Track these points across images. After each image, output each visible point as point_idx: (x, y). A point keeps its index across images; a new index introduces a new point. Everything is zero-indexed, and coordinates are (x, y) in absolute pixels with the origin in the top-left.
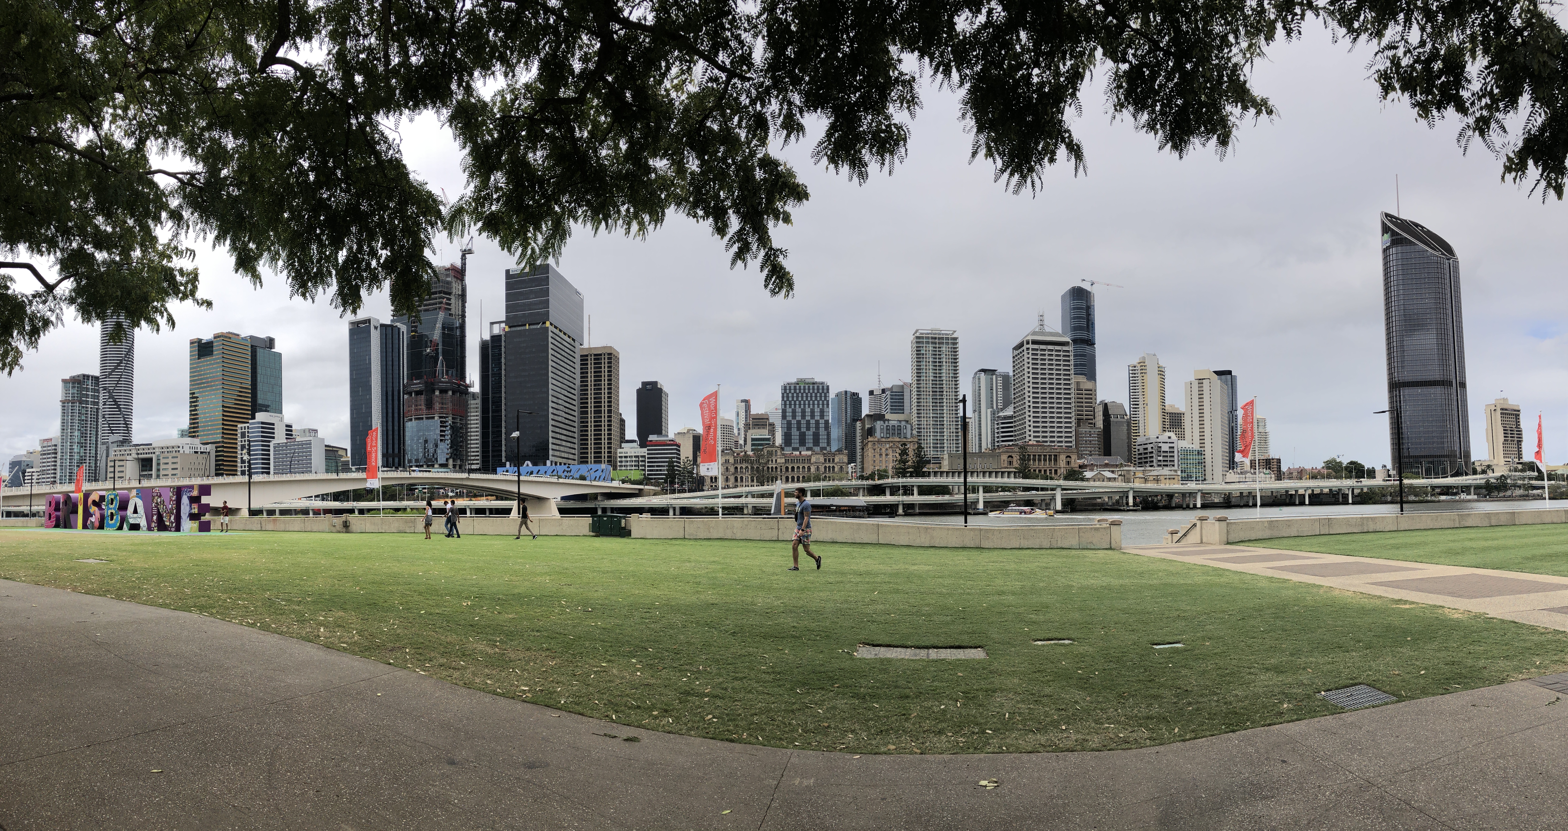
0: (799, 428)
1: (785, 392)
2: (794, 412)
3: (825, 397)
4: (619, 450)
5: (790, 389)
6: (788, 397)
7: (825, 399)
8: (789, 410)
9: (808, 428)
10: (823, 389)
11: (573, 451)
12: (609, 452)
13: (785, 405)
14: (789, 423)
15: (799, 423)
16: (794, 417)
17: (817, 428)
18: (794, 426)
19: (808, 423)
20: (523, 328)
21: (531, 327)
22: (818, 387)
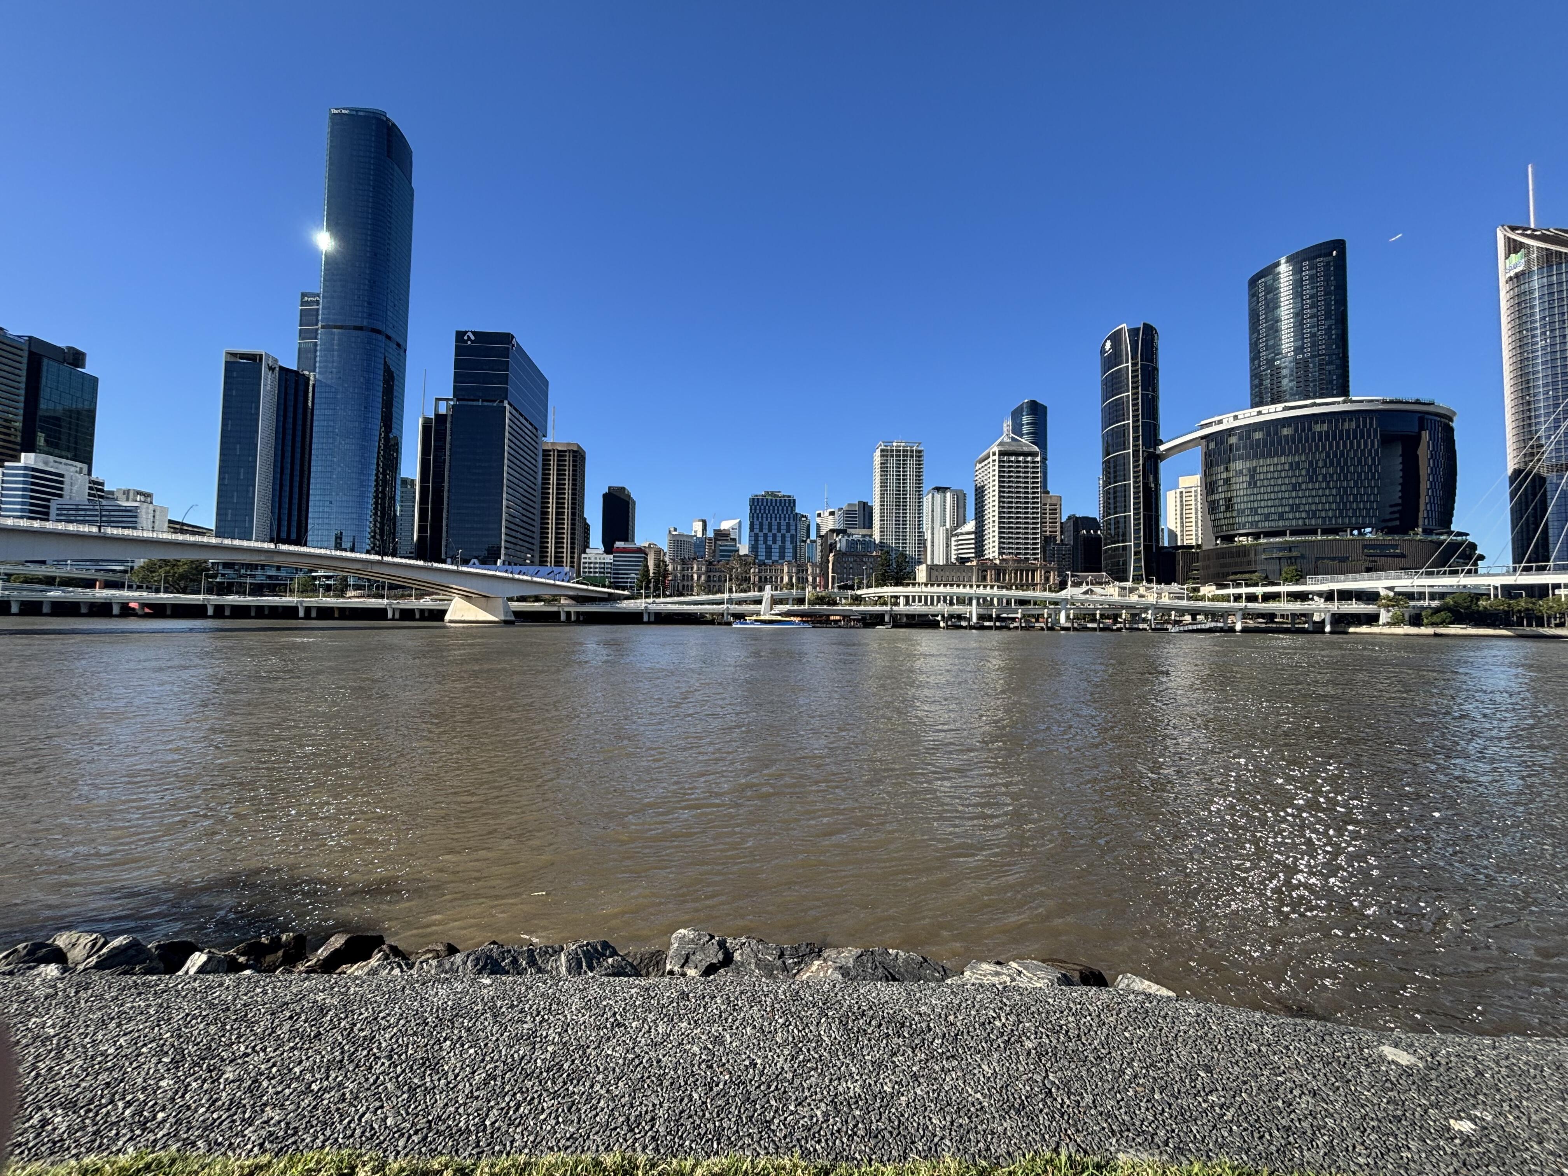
1: (753, 504)
2: (761, 524)
3: (792, 510)
4: (583, 556)
5: (758, 502)
6: (756, 509)
7: (792, 513)
8: (756, 523)
9: (775, 542)
10: (790, 503)
12: (572, 557)
13: (754, 517)
14: (756, 535)
15: (765, 536)
16: (761, 530)
17: (784, 541)
18: (761, 538)
19: (774, 536)
20: (475, 403)
21: (486, 404)
22: (785, 500)
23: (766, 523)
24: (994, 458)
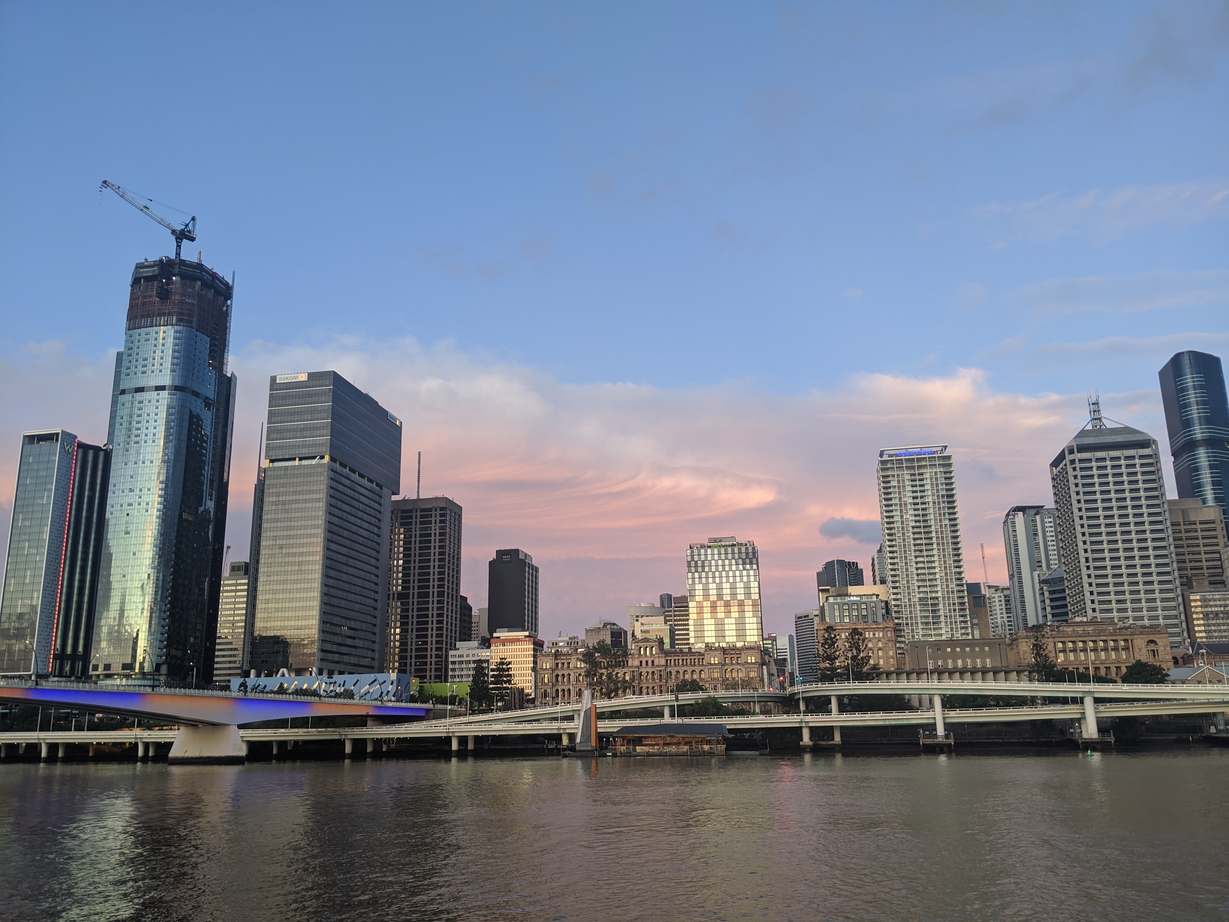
0: (714, 613)
1: (692, 560)
2: (706, 589)
5: (699, 555)
6: (696, 567)
7: (751, 568)
9: (728, 614)
10: (747, 553)
11: (370, 654)
13: (694, 578)
14: (700, 606)
16: (706, 597)
17: (742, 612)
18: (707, 610)
19: (727, 605)
20: (291, 463)
21: (305, 462)
22: (740, 550)
23: (712, 585)
24: (1072, 457)
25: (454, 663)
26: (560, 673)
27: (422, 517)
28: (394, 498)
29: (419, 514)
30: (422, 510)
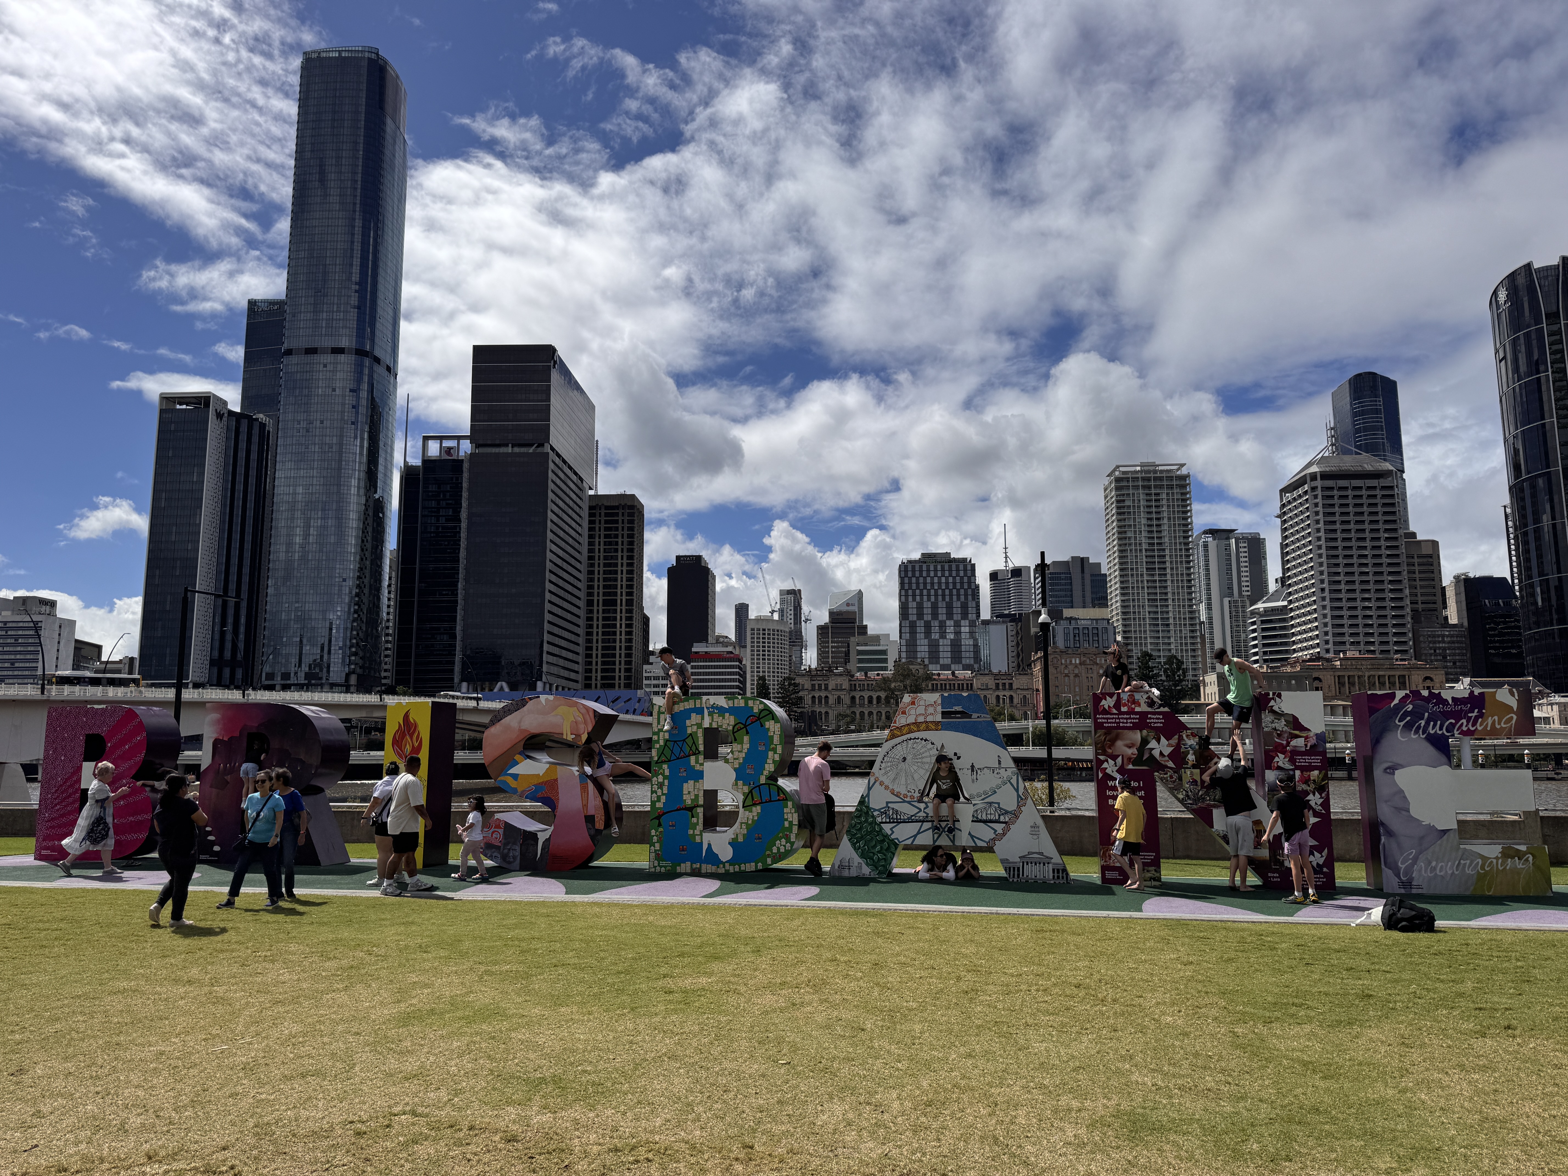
0: (928, 633)
1: (906, 576)
2: (920, 607)
3: (969, 583)
4: (645, 667)
5: (913, 571)
6: (910, 583)
7: (970, 587)
8: (912, 605)
9: (943, 635)
10: (965, 570)
11: (575, 667)
12: (628, 670)
13: (907, 596)
14: (913, 626)
15: (928, 626)
16: (920, 615)
17: (958, 633)
18: (920, 629)
19: (942, 625)
20: (502, 450)
21: (517, 450)
22: (957, 566)
23: (927, 605)
24: (1314, 484)
25: (648, 678)
26: (817, 695)
27: (606, 515)
28: (591, 492)
29: (603, 511)
30: (607, 508)
